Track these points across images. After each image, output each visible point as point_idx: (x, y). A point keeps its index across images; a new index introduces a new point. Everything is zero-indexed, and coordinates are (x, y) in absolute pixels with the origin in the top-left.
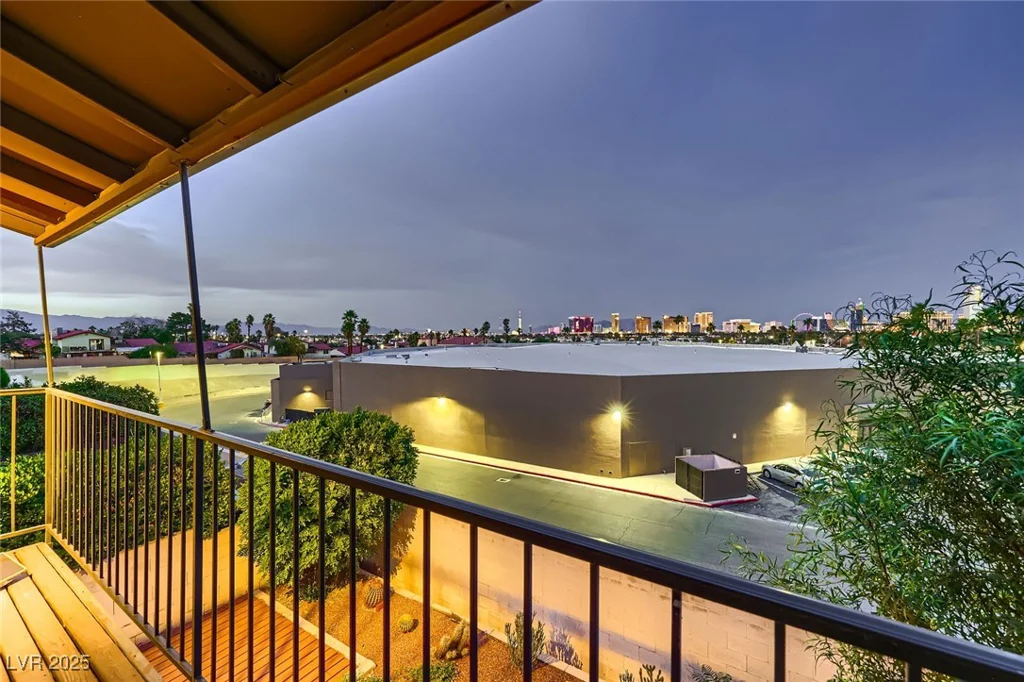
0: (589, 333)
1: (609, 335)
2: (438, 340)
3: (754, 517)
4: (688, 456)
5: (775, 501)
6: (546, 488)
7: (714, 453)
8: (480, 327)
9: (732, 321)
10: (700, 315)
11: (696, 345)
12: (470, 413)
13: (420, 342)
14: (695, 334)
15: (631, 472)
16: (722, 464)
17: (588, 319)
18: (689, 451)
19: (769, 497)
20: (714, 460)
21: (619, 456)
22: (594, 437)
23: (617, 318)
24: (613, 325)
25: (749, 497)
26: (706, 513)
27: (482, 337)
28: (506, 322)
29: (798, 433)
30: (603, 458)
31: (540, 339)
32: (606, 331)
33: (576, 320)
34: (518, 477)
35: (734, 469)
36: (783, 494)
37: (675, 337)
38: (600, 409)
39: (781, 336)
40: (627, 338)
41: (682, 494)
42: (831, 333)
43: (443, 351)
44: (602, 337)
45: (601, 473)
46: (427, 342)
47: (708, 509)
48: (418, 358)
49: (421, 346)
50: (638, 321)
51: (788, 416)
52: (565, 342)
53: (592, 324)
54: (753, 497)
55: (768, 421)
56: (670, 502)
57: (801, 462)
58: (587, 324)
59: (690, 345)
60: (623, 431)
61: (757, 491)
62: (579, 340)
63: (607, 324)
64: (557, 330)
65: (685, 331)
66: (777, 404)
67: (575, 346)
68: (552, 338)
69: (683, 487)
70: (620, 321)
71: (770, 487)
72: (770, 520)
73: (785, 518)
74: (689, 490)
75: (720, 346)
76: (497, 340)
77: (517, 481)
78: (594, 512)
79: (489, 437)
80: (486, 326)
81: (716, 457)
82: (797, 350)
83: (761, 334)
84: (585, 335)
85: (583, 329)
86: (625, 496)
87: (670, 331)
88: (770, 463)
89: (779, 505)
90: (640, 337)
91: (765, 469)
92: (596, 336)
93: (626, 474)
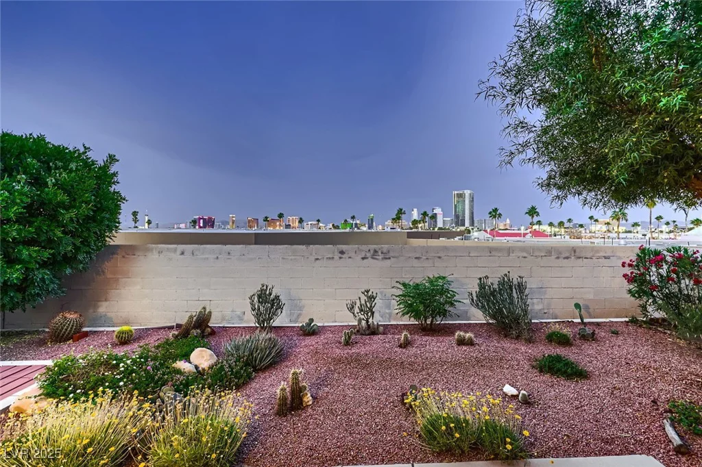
9: (310, 223)
10: (291, 218)
24: (230, 224)
33: (200, 219)
53: (213, 222)
58: (209, 222)
85: (206, 226)
87: (271, 228)
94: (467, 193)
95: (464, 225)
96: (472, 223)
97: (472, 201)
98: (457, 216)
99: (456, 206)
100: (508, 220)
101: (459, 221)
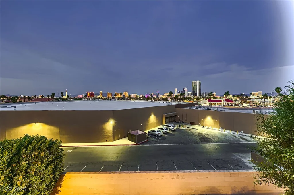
0: (93, 97)
1: (99, 98)
2: (28, 99)
3: (148, 145)
4: (131, 131)
5: (152, 140)
6: (88, 150)
7: (137, 130)
8: (50, 95)
9: (133, 94)
10: (125, 93)
11: (125, 101)
12: (52, 128)
13: (18, 101)
14: (124, 98)
15: (116, 139)
16: (140, 132)
17: (92, 93)
18: (131, 130)
19: (151, 139)
20: (137, 132)
21: (112, 135)
22: (104, 130)
23: (102, 93)
24: (100, 95)
25: (146, 140)
26: (137, 147)
27: (52, 98)
28: (62, 93)
29: (154, 122)
30: (107, 136)
31: (75, 99)
32: (98, 97)
33: (88, 93)
34: (75, 148)
35: (143, 133)
36: (154, 138)
37: (119, 98)
38: (106, 121)
39: (144, 98)
40: (105, 99)
41: (130, 143)
42: (153, 98)
43: (34, 104)
44: (97, 98)
45: (106, 141)
46: (22, 100)
47: (138, 145)
48: (20, 107)
49: (19, 102)
50: (108, 94)
51: (152, 118)
52: (84, 100)
53: (94, 94)
54: (147, 140)
55: (149, 120)
56: (128, 146)
57: (156, 129)
58: (92, 94)
59: (123, 101)
60: (113, 127)
61: (148, 138)
62: (90, 100)
63: (98, 95)
64: (81, 96)
65: (121, 97)
66: (150, 115)
67: (88, 101)
68: (80, 99)
69: (131, 141)
70: (103, 94)
71: (150, 136)
72: (152, 145)
73: (155, 144)
74: (132, 141)
75: (132, 101)
76: (57, 100)
77: (75, 150)
78: (106, 155)
79: (61, 135)
80: (53, 94)
81: (138, 131)
82: (150, 101)
83: (139, 98)
84: (91, 98)
85: (91, 97)
86: (115, 147)
87: (117, 97)
88: (150, 130)
89: (153, 140)
90: (109, 99)
91: (149, 132)
92: (95, 98)
93: (114, 140)
94: (198, 82)
95: (196, 95)
96: (200, 94)
97: (200, 85)
98: (194, 91)
99: (193, 87)
100: (215, 93)
101: (195, 93)
